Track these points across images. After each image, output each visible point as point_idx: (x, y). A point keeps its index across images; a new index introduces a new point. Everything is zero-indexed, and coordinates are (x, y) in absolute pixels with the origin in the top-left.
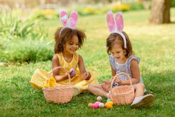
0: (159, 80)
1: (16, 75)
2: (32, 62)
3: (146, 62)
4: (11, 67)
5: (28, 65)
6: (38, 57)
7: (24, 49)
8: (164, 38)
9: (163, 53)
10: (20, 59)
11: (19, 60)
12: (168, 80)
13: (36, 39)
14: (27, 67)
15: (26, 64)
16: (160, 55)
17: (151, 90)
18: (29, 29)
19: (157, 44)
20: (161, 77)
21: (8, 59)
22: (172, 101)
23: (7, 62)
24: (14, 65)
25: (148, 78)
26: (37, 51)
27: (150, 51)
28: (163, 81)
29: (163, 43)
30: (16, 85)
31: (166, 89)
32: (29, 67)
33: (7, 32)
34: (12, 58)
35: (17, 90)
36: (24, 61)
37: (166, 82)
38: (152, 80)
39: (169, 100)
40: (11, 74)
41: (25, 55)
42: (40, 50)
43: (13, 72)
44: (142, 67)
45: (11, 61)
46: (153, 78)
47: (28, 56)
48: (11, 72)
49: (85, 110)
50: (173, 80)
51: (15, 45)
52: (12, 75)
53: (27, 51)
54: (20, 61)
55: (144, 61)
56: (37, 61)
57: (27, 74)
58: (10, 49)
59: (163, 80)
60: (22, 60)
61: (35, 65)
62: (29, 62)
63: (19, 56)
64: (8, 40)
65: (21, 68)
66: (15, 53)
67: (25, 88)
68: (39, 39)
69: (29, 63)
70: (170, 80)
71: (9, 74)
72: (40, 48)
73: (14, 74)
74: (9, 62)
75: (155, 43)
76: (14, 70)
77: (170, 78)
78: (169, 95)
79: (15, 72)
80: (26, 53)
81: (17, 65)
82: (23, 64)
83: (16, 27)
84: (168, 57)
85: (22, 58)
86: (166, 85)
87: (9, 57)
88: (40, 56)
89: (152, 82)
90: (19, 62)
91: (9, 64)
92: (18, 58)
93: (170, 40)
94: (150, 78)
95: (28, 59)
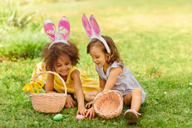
0: (168, 87)
1: (10, 74)
2: (29, 58)
3: (158, 61)
4: (6, 63)
5: (24, 61)
6: (36, 52)
7: (21, 43)
8: (183, 31)
9: (178, 50)
10: (17, 54)
11: (15, 55)
12: (178, 86)
13: (37, 29)
14: (23, 63)
15: (23, 60)
16: (174, 53)
17: (157, 100)
18: (29, 18)
19: (172, 39)
20: (170, 83)
21: (3, 53)
22: (178, 115)
23: (2, 57)
24: (9, 60)
25: (156, 83)
26: (35, 45)
27: (164, 48)
28: (172, 88)
29: (180, 37)
30: (7, 86)
31: (174, 100)
32: (26, 64)
33: (4, 22)
34: (7, 53)
35: (7, 93)
36: (21, 57)
37: (175, 90)
38: (160, 86)
39: (175, 114)
40: (4, 71)
41: (22, 49)
42: (39, 45)
43: (7, 70)
44: (152, 68)
45: (6, 56)
46: (161, 84)
47: (26, 51)
48: (4, 69)
49: (77, 123)
50: (184, 87)
51: (11, 38)
52: (5, 73)
53: (24, 45)
54: (17, 56)
55: (155, 60)
56: (35, 57)
57: (23, 72)
58: (5, 42)
59: (173, 86)
60: (19, 55)
61: (33, 61)
62: (26, 57)
63: (16, 50)
64: (5, 32)
65: (16, 64)
66: (11, 47)
67: (17, 91)
68: (39, 31)
69: (26, 59)
70: (180, 87)
71: (2, 71)
72: (39, 42)
73: (7, 72)
74: (4, 57)
75: (171, 37)
76: (9, 67)
77: (180, 84)
78: (176, 107)
79: (8, 70)
80: (23, 48)
81: (12, 61)
82: (19, 60)
83: (15, 16)
84: (182, 55)
85: (19, 53)
86: (175, 93)
87: (4, 51)
88: (39, 51)
89: (160, 89)
90: (15, 57)
91: (4, 60)
92: (14, 52)
93: (188, 34)
94: (157, 83)
95: (25, 54)
